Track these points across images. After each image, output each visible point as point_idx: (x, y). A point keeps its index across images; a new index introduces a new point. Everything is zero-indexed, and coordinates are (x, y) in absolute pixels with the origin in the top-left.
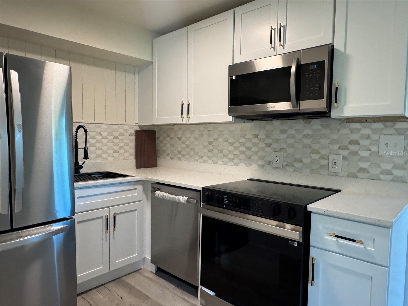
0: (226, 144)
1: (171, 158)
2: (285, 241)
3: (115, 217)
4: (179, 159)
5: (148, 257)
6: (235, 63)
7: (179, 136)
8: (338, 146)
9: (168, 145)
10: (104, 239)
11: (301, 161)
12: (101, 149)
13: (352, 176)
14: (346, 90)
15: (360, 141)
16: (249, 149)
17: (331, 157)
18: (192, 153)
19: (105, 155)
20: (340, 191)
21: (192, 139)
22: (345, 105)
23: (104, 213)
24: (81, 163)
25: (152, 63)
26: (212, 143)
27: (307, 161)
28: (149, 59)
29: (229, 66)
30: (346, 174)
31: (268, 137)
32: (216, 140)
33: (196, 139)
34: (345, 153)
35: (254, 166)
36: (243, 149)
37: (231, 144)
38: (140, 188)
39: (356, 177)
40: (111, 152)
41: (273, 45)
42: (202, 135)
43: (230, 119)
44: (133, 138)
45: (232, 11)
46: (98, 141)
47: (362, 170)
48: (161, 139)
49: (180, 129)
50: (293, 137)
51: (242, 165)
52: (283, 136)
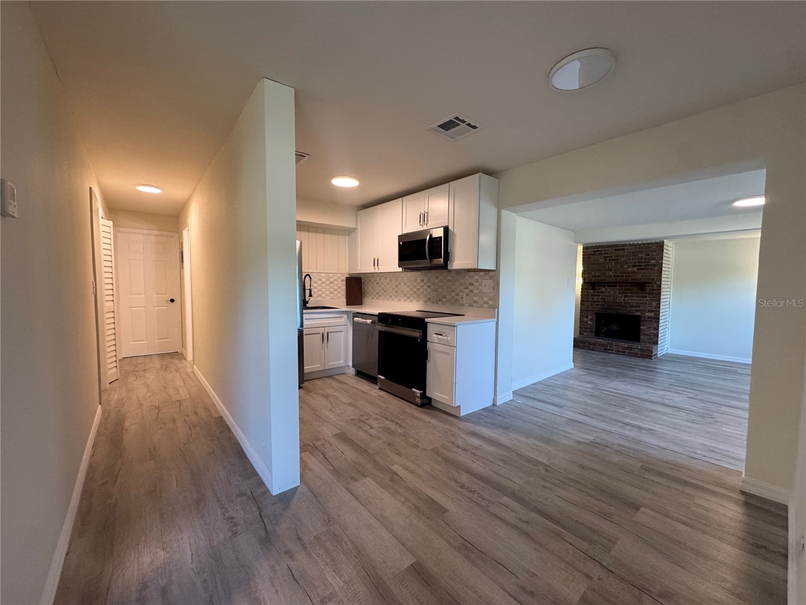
0: (406, 286)
1: (372, 298)
2: (415, 339)
3: (328, 334)
4: (378, 299)
5: (351, 364)
6: (403, 233)
7: (378, 281)
8: (464, 287)
9: (370, 288)
10: (321, 348)
11: (446, 298)
12: (321, 291)
13: (471, 305)
14: (454, 253)
15: (474, 284)
16: (418, 290)
17: (461, 294)
18: (385, 294)
19: (324, 295)
20: (464, 315)
21: (385, 284)
22: (454, 262)
23: (321, 330)
24: (307, 300)
25: (356, 229)
26: (397, 286)
27: (448, 297)
28: (355, 227)
29: (399, 236)
30: (467, 305)
31: (429, 282)
32: (400, 284)
33: (388, 283)
34: (467, 291)
35: (421, 302)
36: (415, 290)
37: (408, 287)
38: (345, 316)
39: (472, 306)
40: (328, 293)
41: (421, 224)
42: (391, 281)
43: (400, 269)
44: (344, 282)
45: (401, 199)
46: (320, 285)
47: (475, 302)
48: (366, 283)
49: (378, 276)
50: (441, 281)
51: (415, 301)
52: (437, 281)
